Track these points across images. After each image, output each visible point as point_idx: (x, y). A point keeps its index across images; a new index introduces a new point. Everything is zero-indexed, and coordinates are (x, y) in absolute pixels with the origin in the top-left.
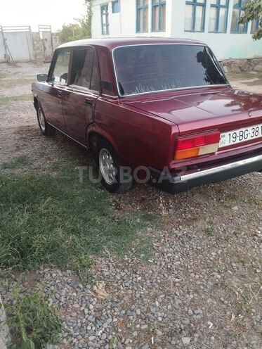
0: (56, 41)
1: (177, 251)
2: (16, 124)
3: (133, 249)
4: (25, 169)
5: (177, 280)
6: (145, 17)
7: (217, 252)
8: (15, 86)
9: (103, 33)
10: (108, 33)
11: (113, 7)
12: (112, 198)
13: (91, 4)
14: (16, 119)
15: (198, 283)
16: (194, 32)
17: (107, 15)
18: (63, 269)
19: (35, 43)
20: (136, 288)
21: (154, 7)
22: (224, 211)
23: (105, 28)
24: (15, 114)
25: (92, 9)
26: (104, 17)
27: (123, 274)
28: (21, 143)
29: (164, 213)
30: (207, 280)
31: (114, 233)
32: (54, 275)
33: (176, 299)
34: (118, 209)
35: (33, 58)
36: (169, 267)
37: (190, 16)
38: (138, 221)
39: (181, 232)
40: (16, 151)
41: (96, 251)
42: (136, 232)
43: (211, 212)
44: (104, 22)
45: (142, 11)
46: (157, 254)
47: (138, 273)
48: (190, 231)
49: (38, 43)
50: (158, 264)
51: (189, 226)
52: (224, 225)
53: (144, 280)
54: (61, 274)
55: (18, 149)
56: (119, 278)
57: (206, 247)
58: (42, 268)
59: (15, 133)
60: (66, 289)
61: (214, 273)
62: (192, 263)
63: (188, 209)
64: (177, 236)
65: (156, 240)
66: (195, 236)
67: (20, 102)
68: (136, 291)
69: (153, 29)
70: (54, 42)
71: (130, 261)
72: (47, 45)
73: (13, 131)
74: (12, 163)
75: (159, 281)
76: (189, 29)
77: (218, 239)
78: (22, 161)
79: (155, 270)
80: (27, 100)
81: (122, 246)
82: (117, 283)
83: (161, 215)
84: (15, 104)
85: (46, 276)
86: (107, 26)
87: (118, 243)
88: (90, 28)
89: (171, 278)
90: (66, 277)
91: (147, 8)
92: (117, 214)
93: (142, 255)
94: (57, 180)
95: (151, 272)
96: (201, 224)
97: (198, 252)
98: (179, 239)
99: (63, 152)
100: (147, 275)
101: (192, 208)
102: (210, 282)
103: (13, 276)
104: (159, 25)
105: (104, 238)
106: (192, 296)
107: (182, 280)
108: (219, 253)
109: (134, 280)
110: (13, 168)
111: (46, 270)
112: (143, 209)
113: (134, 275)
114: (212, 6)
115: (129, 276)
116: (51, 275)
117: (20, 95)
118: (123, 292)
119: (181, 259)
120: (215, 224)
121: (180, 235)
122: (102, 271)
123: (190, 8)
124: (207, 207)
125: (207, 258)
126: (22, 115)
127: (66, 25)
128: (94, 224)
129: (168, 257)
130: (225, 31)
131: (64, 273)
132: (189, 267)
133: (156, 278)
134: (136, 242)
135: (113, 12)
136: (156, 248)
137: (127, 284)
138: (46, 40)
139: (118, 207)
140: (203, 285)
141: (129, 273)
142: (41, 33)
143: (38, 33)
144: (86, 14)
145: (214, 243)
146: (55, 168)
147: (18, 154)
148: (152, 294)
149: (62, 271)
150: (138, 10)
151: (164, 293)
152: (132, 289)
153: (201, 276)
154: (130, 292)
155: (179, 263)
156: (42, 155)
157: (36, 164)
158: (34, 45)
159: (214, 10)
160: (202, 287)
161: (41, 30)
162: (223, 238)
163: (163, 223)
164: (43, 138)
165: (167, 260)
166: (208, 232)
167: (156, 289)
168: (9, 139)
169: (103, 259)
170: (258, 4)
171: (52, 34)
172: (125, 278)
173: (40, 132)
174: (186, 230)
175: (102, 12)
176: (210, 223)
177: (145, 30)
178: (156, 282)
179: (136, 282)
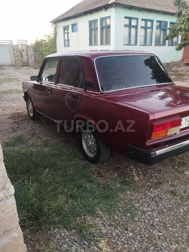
0: (30, 51)
1: (154, 210)
2: (9, 112)
3: (120, 209)
4: (22, 146)
5: (160, 234)
6: (96, 35)
7: (183, 209)
8: (3, 83)
9: (65, 46)
10: (69, 46)
11: (72, 28)
12: (94, 168)
13: (56, 26)
14: (9, 108)
15: (177, 235)
16: (130, 45)
17: (68, 34)
18: (70, 229)
19: (15, 52)
20: (130, 243)
21: (102, 28)
22: (180, 176)
23: (67, 42)
24: (7, 104)
25: (57, 29)
26: (66, 35)
27: (117, 231)
28: (16, 126)
29: (136, 179)
30: (182, 232)
31: (103, 197)
32: (63, 234)
33: (163, 250)
34: (101, 177)
35: (14, 63)
36: (151, 223)
37: (127, 34)
38: (118, 186)
39: (153, 194)
40: (13, 132)
41: (92, 212)
42: (119, 195)
43: (170, 177)
44: (66, 38)
45: (93, 31)
46: (139, 213)
47: (129, 229)
48: (159, 193)
49: (17, 53)
50: (143, 221)
51: (158, 188)
52: (182, 186)
53: (134, 236)
54: (68, 234)
55: (14, 131)
56: (115, 235)
57: (174, 206)
58: (52, 229)
59: (9, 118)
60: (74, 246)
61: (186, 226)
62: (168, 219)
63: (153, 175)
64: (150, 197)
65: (136, 201)
66: (164, 196)
67: (9, 95)
68: (130, 245)
69: (102, 44)
70: (29, 52)
71: (120, 220)
72: (24, 54)
73: (7, 117)
74: (12, 142)
75: (147, 236)
76: (127, 44)
77: (182, 198)
78: (19, 140)
79: (141, 226)
80: (14, 93)
81: (112, 208)
82: (114, 239)
83: (134, 180)
84: (6, 96)
85: (56, 235)
86: (68, 41)
87: (107, 205)
88: (56, 43)
89: (155, 232)
90: (73, 235)
91: (97, 29)
92: (100, 180)
93: (129, 215)
94: (50, 154)
95: (139, 228)
96: (165, 187)
97: (170, 209)
98: (153, 199)
99: (49, 132)
100: (136, 231)
101: (156, 174)
102: (184, 234)
103: (29, 237)
104: (106, 40)
105: (96, 201)
106: (175, 247)
107: (164, 234)
108: (185, 209)
109: (127, 235)
110: (13, 145)
111: (56, 230)
112: (120, 176)
113: (126, 232)
114: (142, 27)
115: (122, 233)
116: (60, 235)
117: (7, 90)
118: (120, 247)
119: (159, 216)
120: (177, 186)
121: (152, 196)
122: (100, 230)
123: (127, 29)
124: (166, 173)
125: (178, 214)
126: (13, 105)
127: (38, 40)
128: (85, 190)
129: (149, 215)
130: (151, 44)
131: (70, 232)
132: (167, 222)
133: (144, 234)
134: (121, 204)
135: (73, 32)
136: (137, 208)
137: (123, 240)
138: (23, 50)
139: (100, 175)
140: (180, 237)
141: (122, 230)
142: (20, 46)
143: (18, 46)
144: (53, 32)
145: (180, 201)
146: (46, 145)
147: (15, 135)
148: (144, 247)
149: (68, 231)
150: (91, 30)
151: (153, 245)
152: (127, 244)
153: (177, 230)
154: (126, 246)
155: (158, 219)
156: (34, 135)
157: (30, 142)
158: (14, 54)
159: (143, 30)
160: (180, 238)
161: (19, 43)
162: (185, 197)
163: (138, 187)
164: (31, 122)
165: (148, 217)
166: (173, 193)
167: (146, 242)
168: (6, 123)
169: (99, 219)
170: (180, 27)
171: (28, 47)
172: (119, 234)
173: (28, 117)
174: (156, 192)
175: (64, 32)
176: (172, 185)
177: (96, 44)
178: (145, 236)
179: (129, 237)
